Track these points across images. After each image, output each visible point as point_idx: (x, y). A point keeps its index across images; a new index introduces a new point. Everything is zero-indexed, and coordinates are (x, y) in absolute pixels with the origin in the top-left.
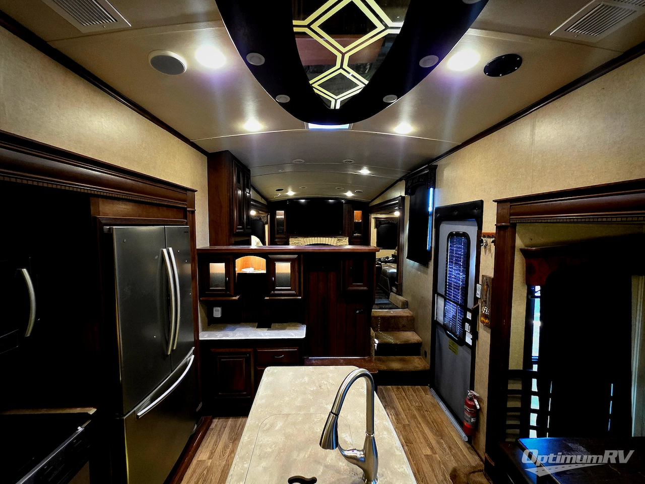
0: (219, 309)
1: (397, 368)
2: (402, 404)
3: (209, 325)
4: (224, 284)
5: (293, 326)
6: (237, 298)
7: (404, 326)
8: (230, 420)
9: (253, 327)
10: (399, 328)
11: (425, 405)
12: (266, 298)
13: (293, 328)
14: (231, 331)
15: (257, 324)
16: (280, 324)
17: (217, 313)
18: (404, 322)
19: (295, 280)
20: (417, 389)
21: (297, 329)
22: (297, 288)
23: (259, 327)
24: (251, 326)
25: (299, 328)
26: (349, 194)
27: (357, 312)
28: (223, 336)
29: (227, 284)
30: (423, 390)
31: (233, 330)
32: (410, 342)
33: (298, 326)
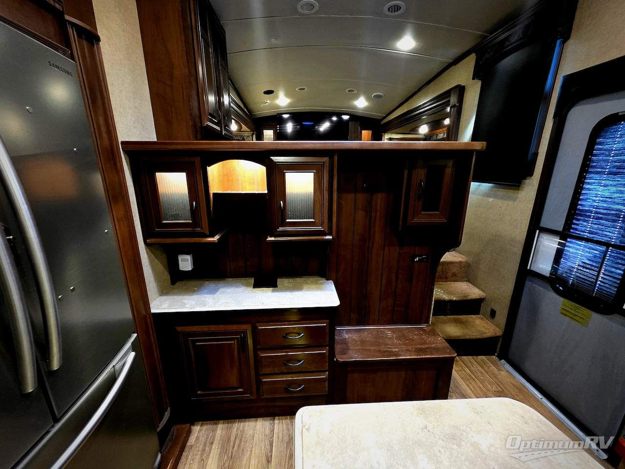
0: (189, 258)
1: (456, 334)
2: (472, 387)
3: (173, 282)
4: (188, 214)
5: (312, 283)
6: (216, 238)
7: (454, 275)
8: (220, 426)
9: (247, 285)
10: (447, 278)
11: (506, 389)
12: (269, 239)
13: (313, 286)
14: (209, 294)
15: (252, 281)
16: (291, 280)
17: (186, 263)
18: (455, 270)
19: (322, 206)
20: (483, 361)
21: (321, 289)
22: (326, 221)
23: (257, 285)
24: (243, 285)
25: (322, 286)
26: (361, 103)
27: (417, 259)
28: (197, 305)
29: (194, 212)
30: (490, 361)
31: (213, 292)
32: (470, 298)
33: (321, 284)
